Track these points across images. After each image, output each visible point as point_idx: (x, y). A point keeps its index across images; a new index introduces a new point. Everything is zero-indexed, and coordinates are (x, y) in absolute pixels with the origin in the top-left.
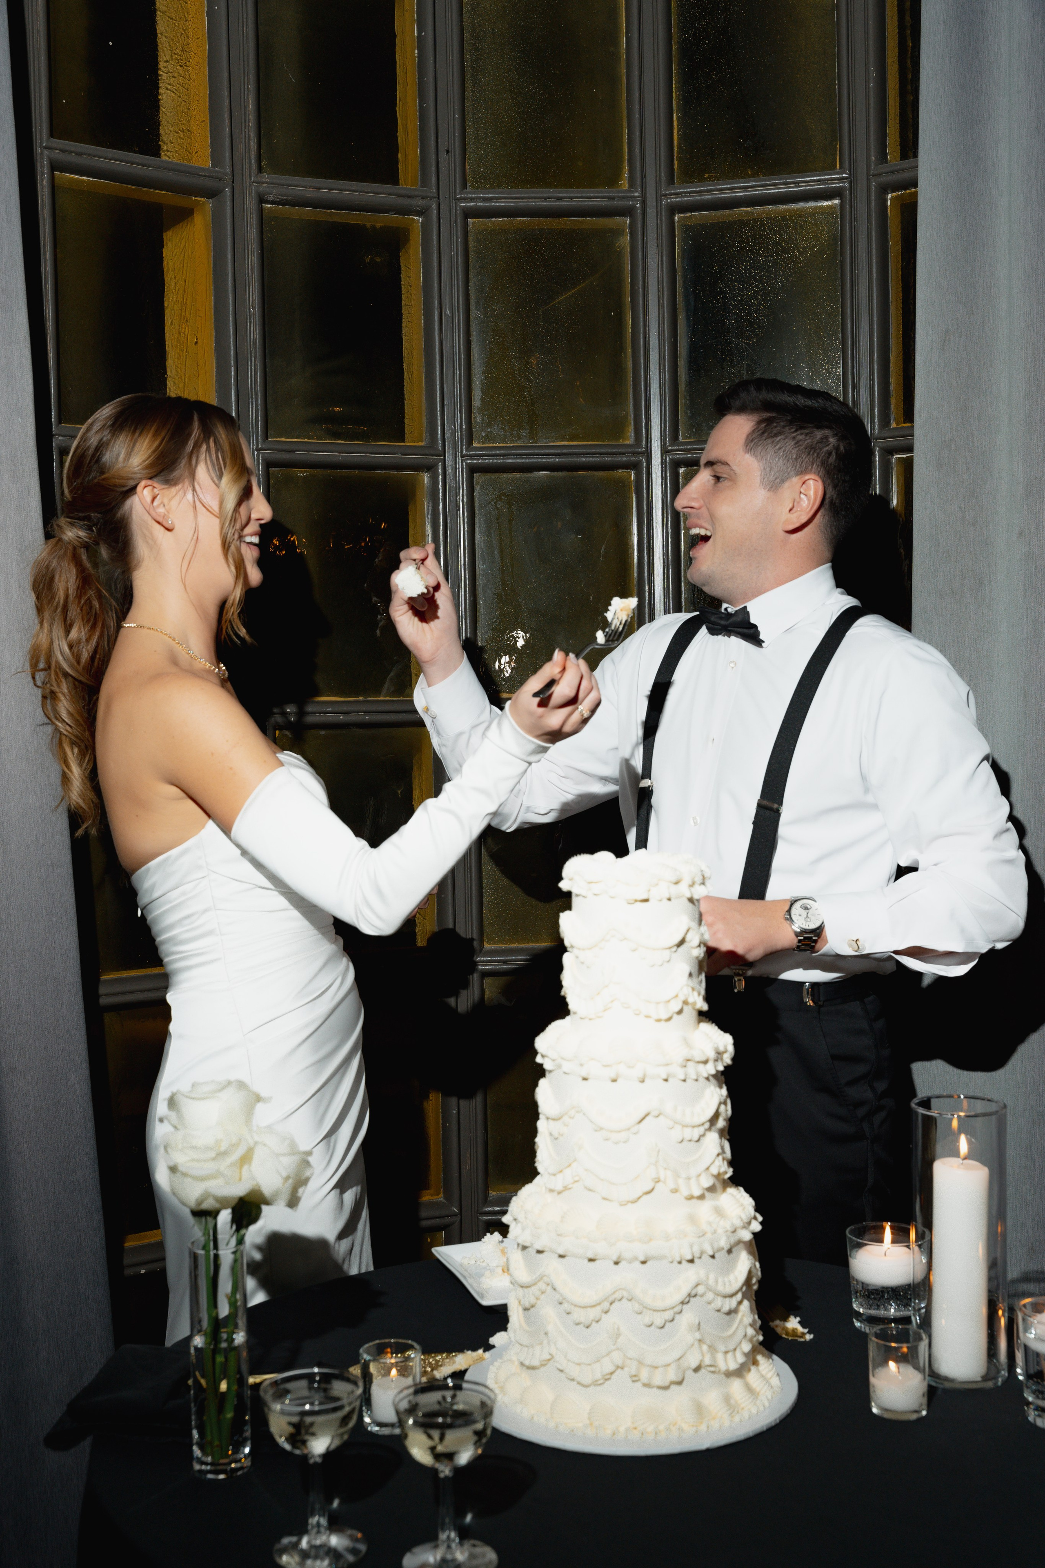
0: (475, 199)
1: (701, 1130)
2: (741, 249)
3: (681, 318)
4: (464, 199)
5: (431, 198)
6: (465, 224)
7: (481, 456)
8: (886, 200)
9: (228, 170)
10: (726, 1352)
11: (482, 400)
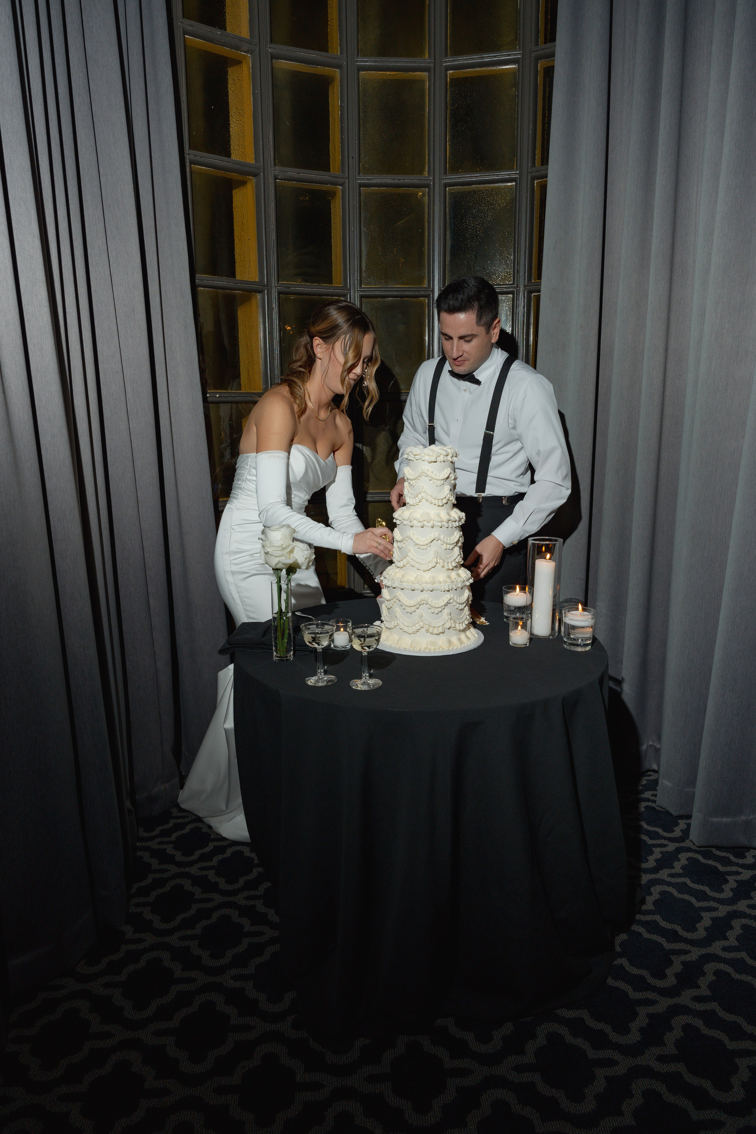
0: (364, 179)
1: (453, 545)
2: (474, 203)
3: (448, 233)
4: (359, 179)
5: (346, 178)
6: (360, 190)
7: (365, 291)
8: (534, 183)
9: (262, 165)
10: (460, 623)
11: (366, 267)
